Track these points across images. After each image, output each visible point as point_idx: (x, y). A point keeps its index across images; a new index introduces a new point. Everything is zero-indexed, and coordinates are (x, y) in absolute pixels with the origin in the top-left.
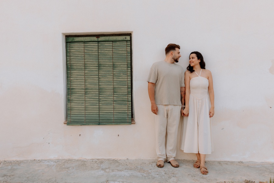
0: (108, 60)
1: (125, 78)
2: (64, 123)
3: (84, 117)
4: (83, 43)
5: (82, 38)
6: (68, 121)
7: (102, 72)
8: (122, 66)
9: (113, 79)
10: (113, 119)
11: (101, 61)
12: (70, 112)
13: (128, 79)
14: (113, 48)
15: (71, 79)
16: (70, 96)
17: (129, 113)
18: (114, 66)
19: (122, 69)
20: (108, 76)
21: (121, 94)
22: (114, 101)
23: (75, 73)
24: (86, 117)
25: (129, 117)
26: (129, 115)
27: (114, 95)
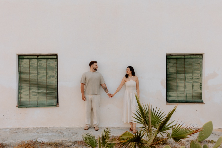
0: (44, 70)
2: (16, 107)
3: (29, 103)
4: (29, 59)
6: (19, 105)
7: (40, 77)
8: (53, 73)
9: (47, 80)
10: (46, 103)
11: (40, 70)
12: (20, 100)
13: (55, 81)
14: (47, 62)
15: (21, 80)
16: (20, 90)
17: (55, 100)
18: (47, 73)
19: (52, 75)
20: (43, 79)
21: (51, 89)
22: (47, 93)
23: (23, 77)
24: (30, 103)
25: (55, 102)
26: (55, 101)
27: (47, 90)
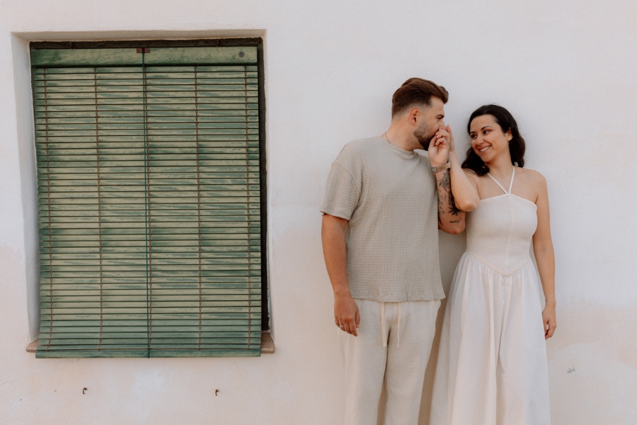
0: (180, 132)
1: (240, 195)
2: (28, 351)
3: (98, 330)
4: (92, 70)
5: (89, 51)
7: (158, 174)
8: (231, 152)
9: (199, 197)
10: (197, 335)
11: (158, 136)
12: (49, 311)
13: (252, 200)
14: (199, 88)
15: (52, 195)
16: (48, 256)
17: (252, 316)
18: (201, 153)
19: (231, 163)
20: (180, 188)
21: (225, 249)
22: (202, 273)
23: (64, 176)
24: (105, 329)
25: (253, 329)
26: (253, 322)
27: (204, 255)
